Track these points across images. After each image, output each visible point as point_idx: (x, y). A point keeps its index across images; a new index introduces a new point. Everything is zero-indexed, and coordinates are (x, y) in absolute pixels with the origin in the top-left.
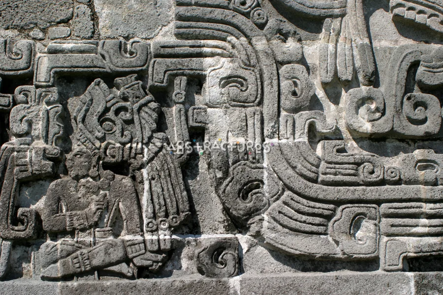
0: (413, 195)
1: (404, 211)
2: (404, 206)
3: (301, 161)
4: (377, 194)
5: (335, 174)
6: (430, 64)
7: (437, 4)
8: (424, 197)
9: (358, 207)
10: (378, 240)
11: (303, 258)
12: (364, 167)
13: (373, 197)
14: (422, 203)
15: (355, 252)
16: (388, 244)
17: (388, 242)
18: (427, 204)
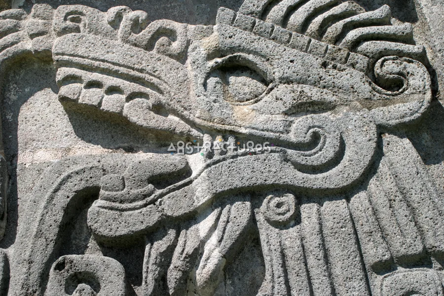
6: (115, 193)
7: (147, 73)
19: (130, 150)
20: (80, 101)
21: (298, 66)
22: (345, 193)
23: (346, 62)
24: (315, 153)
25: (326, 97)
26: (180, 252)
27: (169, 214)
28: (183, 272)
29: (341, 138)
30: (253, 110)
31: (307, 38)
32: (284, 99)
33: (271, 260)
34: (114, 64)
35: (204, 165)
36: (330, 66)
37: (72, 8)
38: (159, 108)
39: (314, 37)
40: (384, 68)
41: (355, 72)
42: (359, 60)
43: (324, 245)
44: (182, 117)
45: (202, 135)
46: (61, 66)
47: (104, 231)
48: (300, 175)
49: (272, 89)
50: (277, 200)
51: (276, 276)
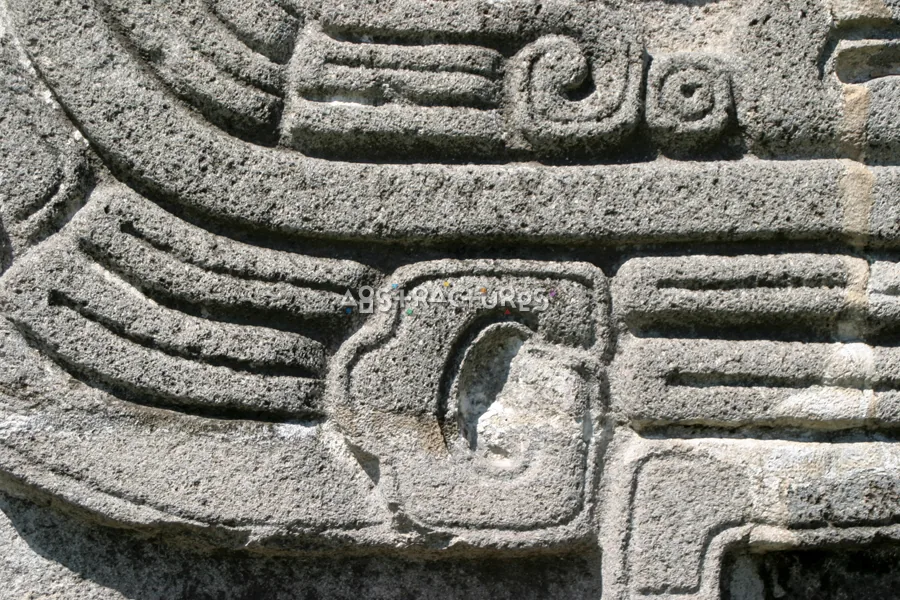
0: (796, 217)
1: (745, 298)
2: (744, 273)
3: (185, 20)
4: (599, 210)
5: (375, 95)
8: (858, 228)
9: (490, 274)
10: (592, 455)
11: (183, 543)
12: (534, 60)
13: (574, 224)
14: (848, 260)
15: (463, 518)
16: (643, 478)
17: (649, 467)
18: (877, 265)
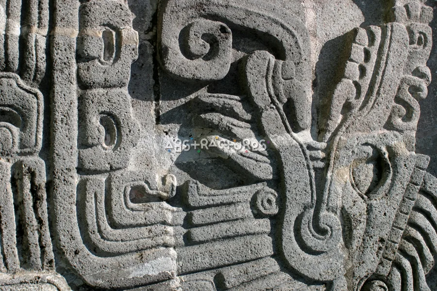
19: (315, 84)
20: (354, 44)
21: (381, 219)
22: (279, 254)
23: (384, 257)
24: (310, 231)
25: (356, 241)
26: (234, 123)
27: (263, 115)
28: (218, 125)
29: (323, 252)
30: (346, 183)
31: (404, 227)
32: (355, 208)
33: (226, 194)
34: (384, 72)
35: (302, 142)
36: (381, 246)
37: (430, 38)
38: (347, 107)
39: (404, 233)
40: (378, 288)
41: (376, 265)
42: (385, 268)
43: (237, 236)
44: (340, 126)
45: (326, 141)
46: (382, 29)
47: (250, 64)
48: (293, 219)
49: (363, 198)
50: (274, 200)
51: (214, 198)
